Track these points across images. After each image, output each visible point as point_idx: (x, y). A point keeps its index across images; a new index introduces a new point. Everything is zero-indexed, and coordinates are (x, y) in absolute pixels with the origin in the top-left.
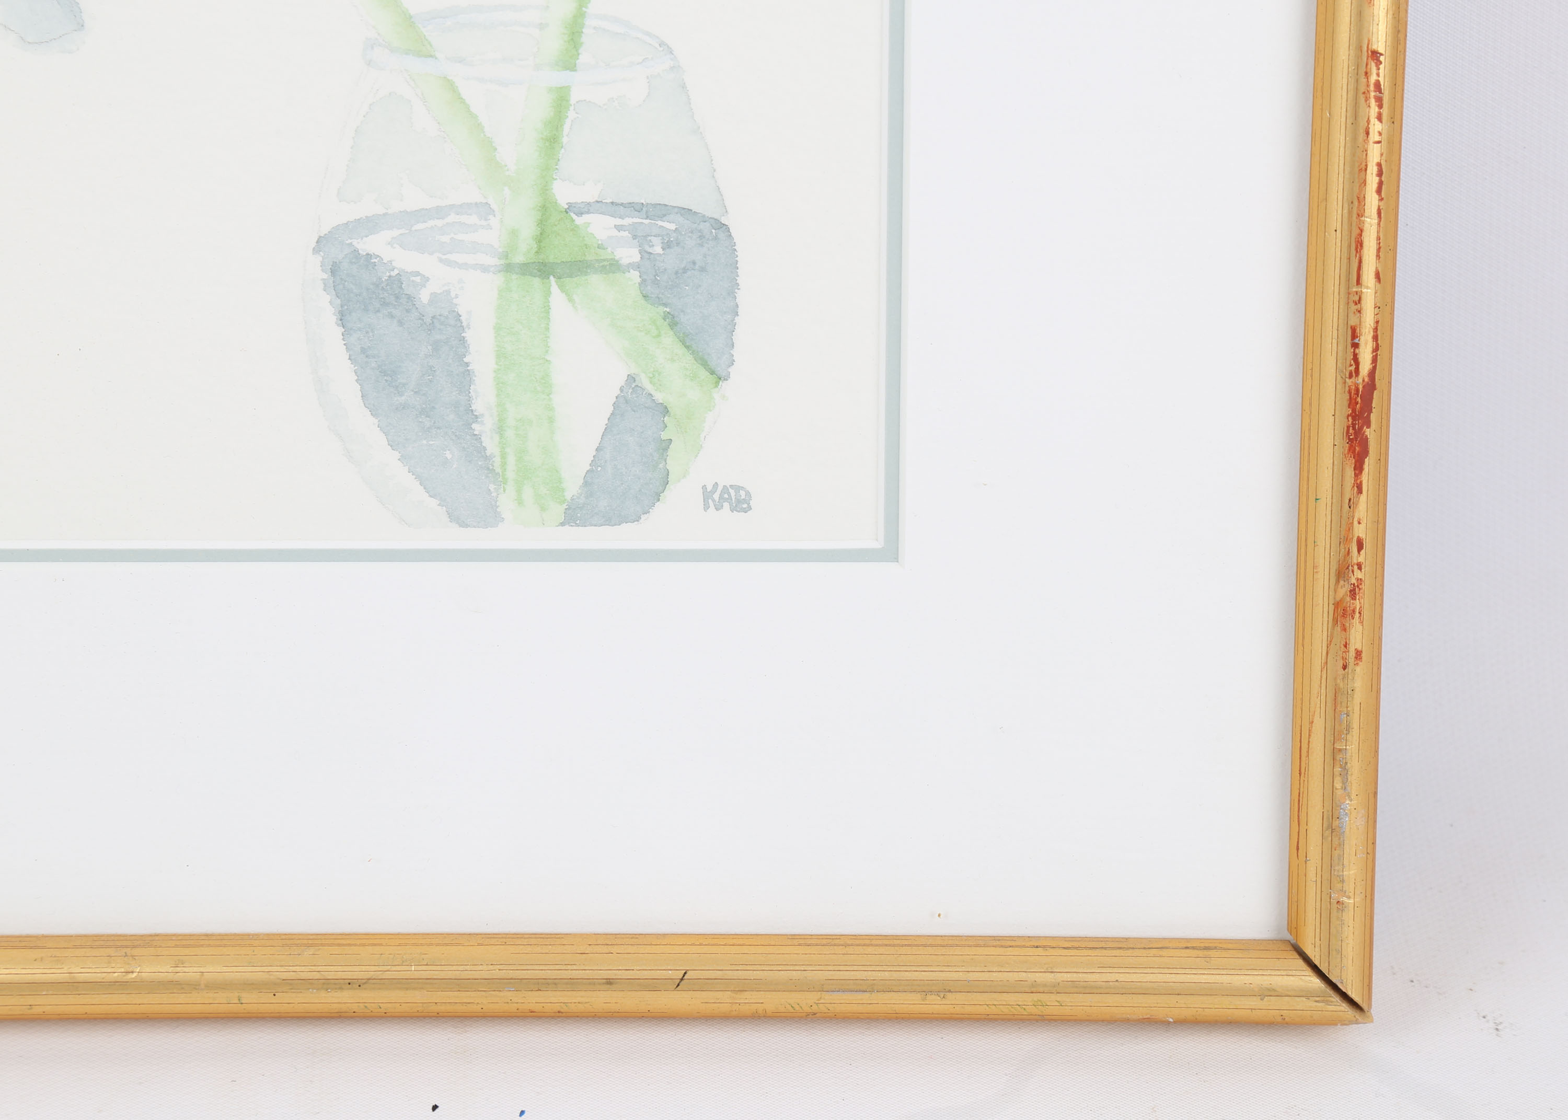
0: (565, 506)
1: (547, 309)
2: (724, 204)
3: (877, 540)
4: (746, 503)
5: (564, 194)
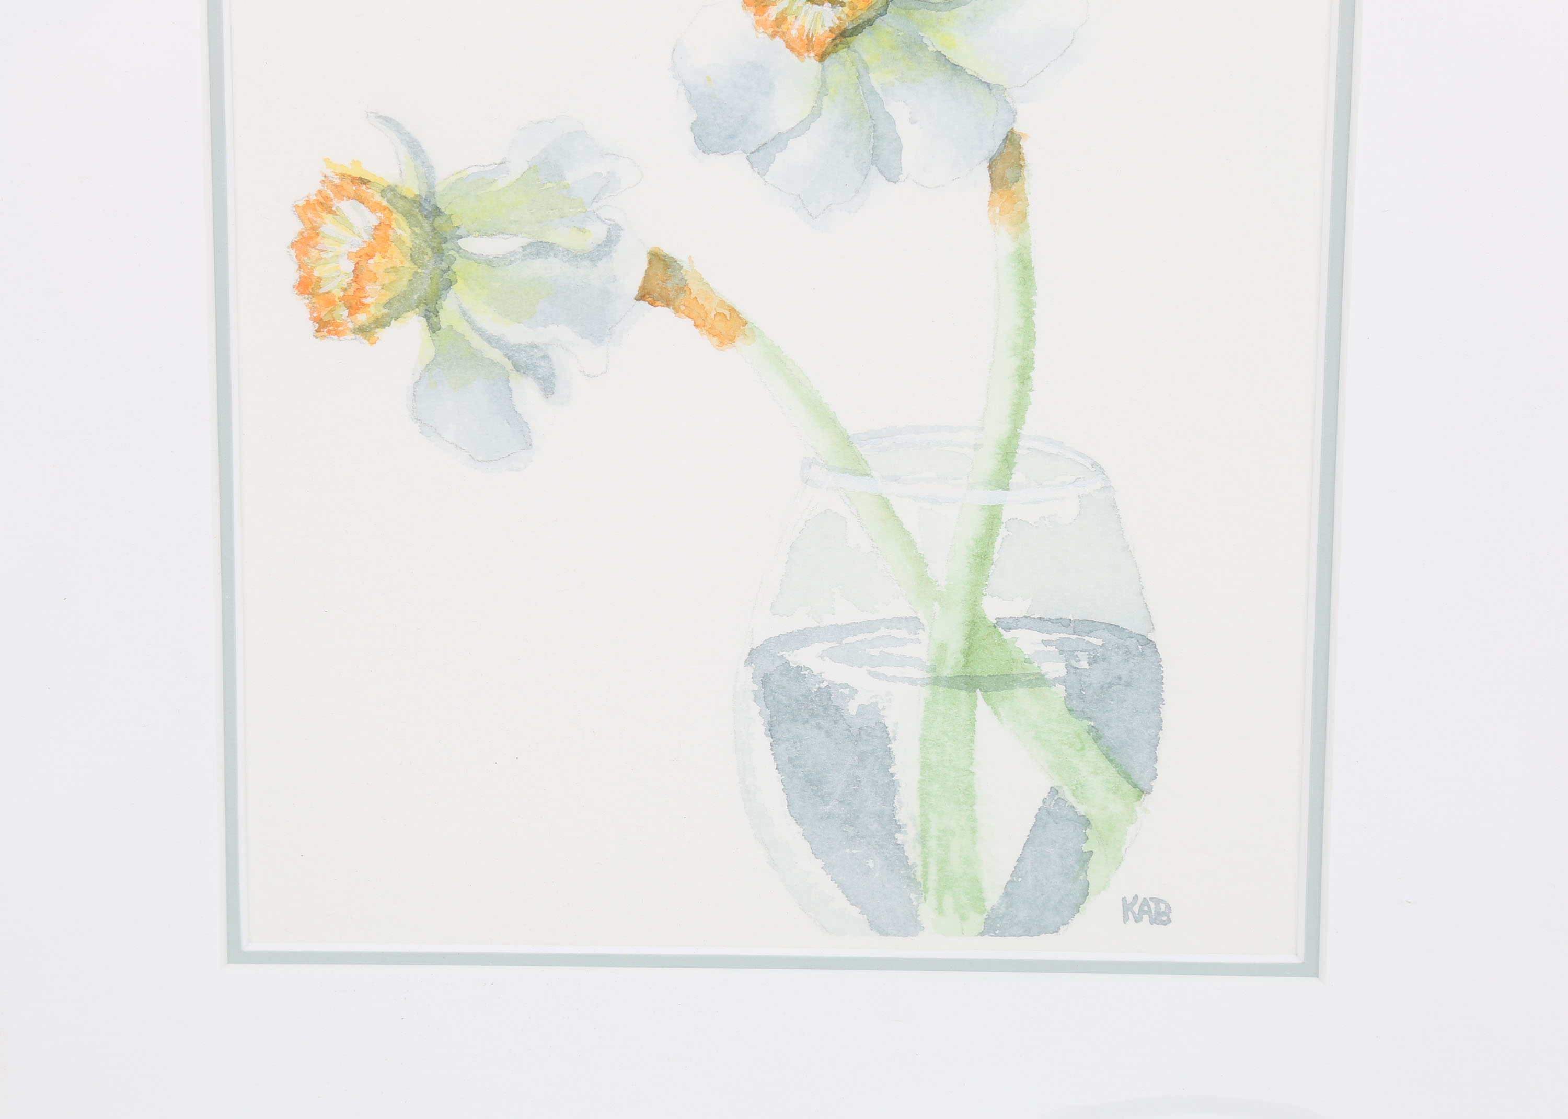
0: (985, 916)
1: (972, 722)
2: (1151, 620)
3: (1297, 955)
4: (1166, 916)
5: (992, 609)
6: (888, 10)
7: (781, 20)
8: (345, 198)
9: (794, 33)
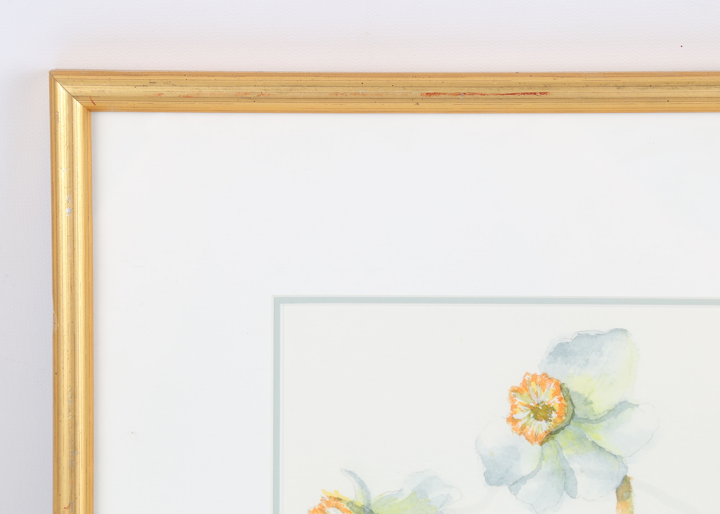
6: (571, 423)
7: (523, 428)
8: (331, 507)
9: (529, 433)
